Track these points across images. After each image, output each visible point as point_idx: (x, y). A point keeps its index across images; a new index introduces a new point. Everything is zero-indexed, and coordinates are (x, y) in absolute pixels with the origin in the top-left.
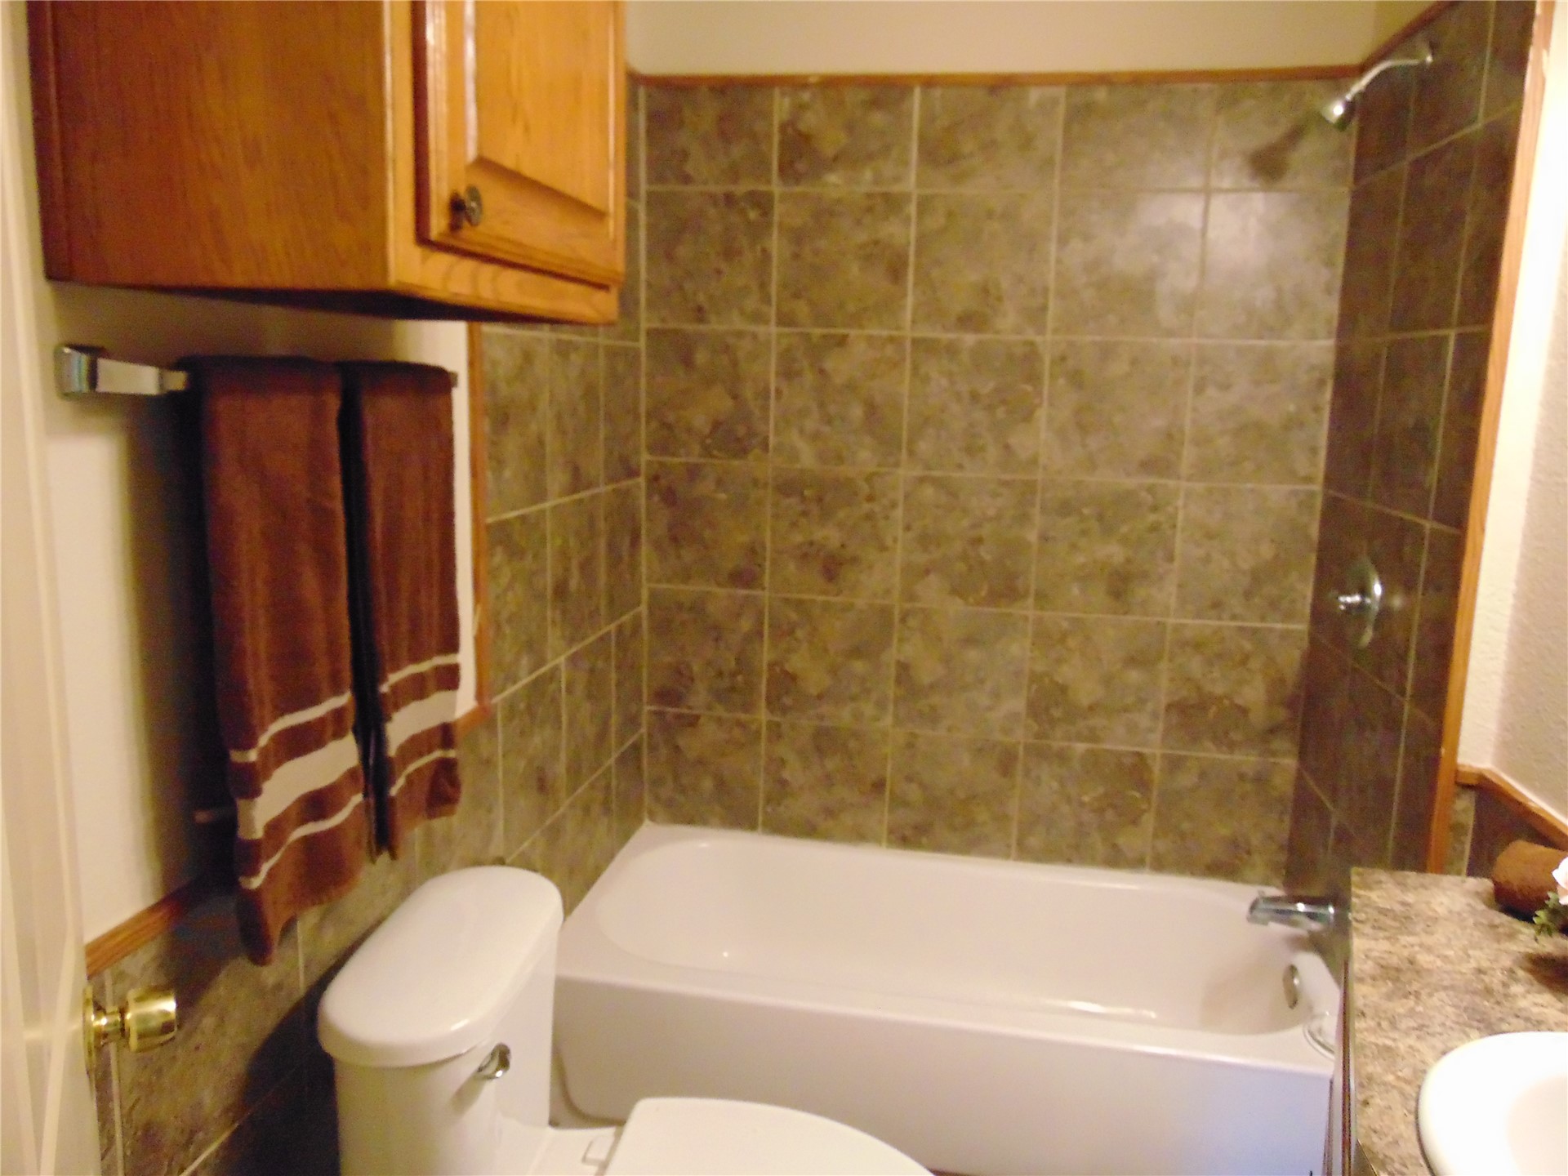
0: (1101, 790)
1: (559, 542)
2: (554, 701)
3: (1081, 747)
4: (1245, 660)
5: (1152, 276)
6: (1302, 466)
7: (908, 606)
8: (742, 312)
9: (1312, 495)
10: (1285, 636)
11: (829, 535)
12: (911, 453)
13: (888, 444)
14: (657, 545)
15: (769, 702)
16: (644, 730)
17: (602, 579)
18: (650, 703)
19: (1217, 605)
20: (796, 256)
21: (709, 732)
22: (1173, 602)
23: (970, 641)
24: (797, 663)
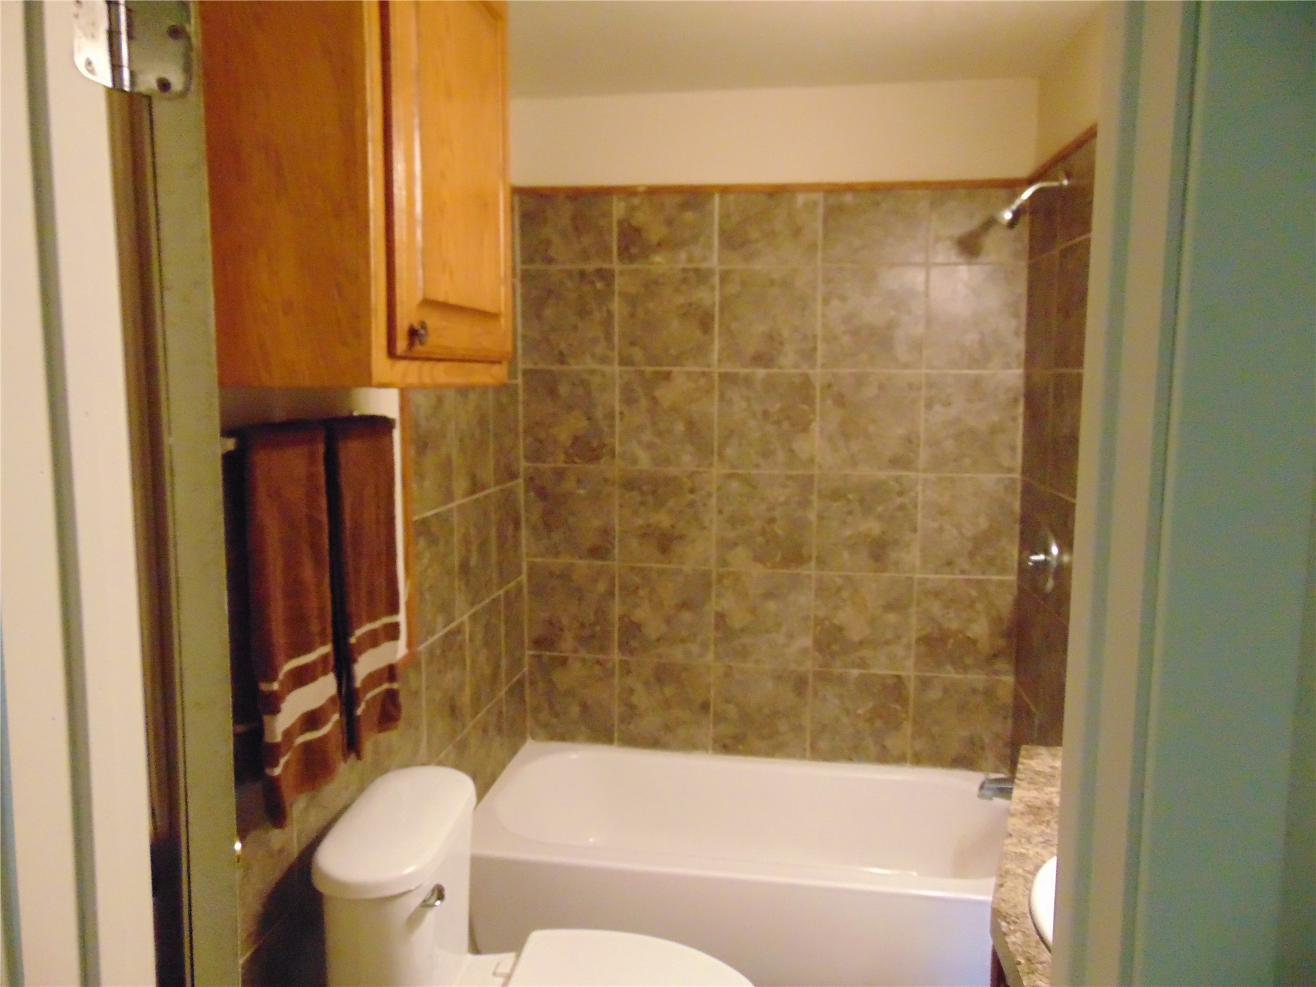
0: (871, 704)
1: (463, 530)
2: (461, 647)
3: (855, 672)
4: (972, 604)
5: (891, 325)
6: (1006, 461)
7: (722, 570)
8: (593, 355)
9: (1013, 481)
10: (1001, 584)
11: (663, 519)
12: (720, 455)
13: (704, 450)
14: (534, 529)
15: (620, 647)
16: (526, 669)
17: (494, 557)
18: (529, 649)
20: (632, 315)
21: (576, 669)
22: (918, 563)
23: (769, 595)
24: (641, 614)
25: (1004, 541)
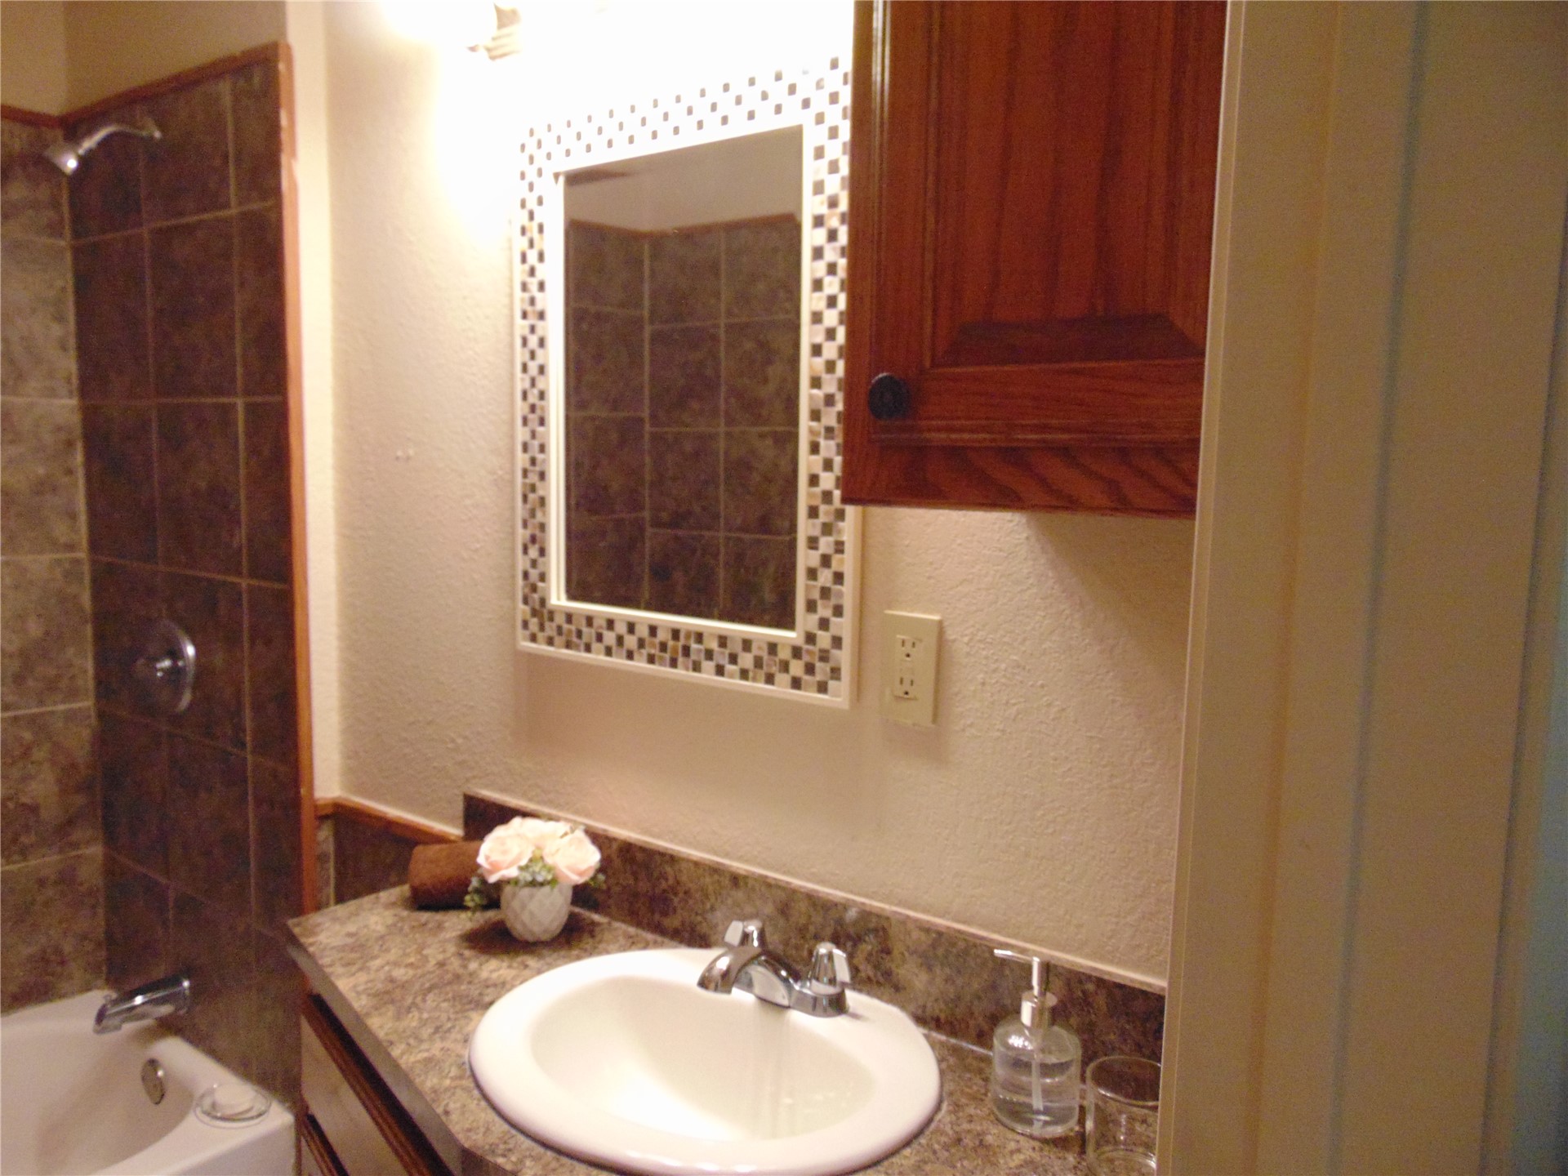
4: (27, 753)
6: (61, 532)
9: (76, 562)
10: (70, 716)
25: (71, 652)
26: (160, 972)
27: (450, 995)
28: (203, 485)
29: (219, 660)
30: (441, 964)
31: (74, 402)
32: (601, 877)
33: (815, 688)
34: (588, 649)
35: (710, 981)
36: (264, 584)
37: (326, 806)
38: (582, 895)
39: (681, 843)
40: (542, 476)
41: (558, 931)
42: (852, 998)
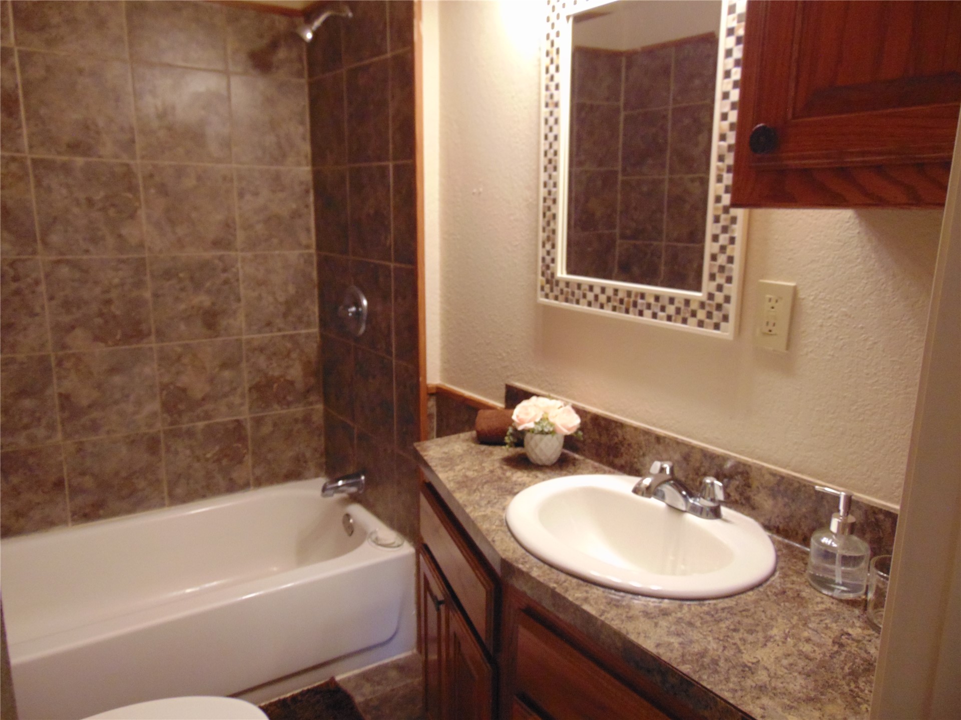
0: (217, 448)
3: (201, 425)
4: (288, 355)
5: (202, 124)
6: (303, 239)
7: (61, 353)
9: (310, 255)
10: (308, 336)
13: (25, 238)
19: (269, 324)
22: (244, 325)
23: (113, 370)
25: (308, 302)
26: (351, 470)
27: (496, 487)
28: (372, 212)
29: (379, 308)
30: (492, 472)
31: (308, 168)
32: (580, 433)
33: (712, 326)
34: (578, 302)
35: (639, 490)
36: (403, 266)
37: (433, 388)
38: (570, 442)
39: (627, 416)
40: (555, 201)
41: (555, 461)
42: (724, 510)
